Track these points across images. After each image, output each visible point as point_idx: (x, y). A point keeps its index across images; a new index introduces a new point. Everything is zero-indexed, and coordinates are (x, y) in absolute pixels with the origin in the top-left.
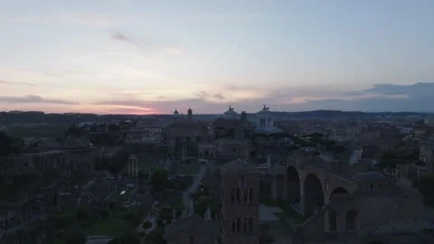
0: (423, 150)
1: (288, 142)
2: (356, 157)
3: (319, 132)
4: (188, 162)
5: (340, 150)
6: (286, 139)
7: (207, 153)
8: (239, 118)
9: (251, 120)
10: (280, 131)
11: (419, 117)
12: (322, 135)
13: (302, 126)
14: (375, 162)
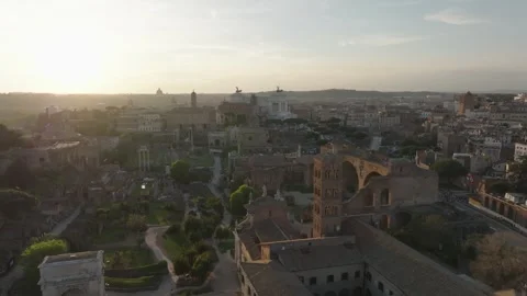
0: (440, 135)
1: (303, 129)
2: (376, 143)
3: (336, 116)
4: (198, 153)
5: (359, 137)
6: (301, 126)
7: (217, 142)
8: (249, 102)
9: (262, 104)
10: (295, 116)
11: (439, 97)
12: (339, 120)
13: (317, 110)
14: (394, 149)
